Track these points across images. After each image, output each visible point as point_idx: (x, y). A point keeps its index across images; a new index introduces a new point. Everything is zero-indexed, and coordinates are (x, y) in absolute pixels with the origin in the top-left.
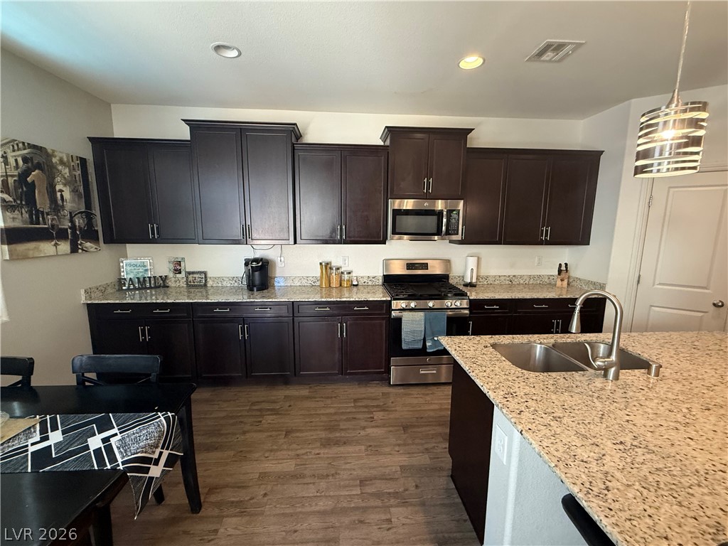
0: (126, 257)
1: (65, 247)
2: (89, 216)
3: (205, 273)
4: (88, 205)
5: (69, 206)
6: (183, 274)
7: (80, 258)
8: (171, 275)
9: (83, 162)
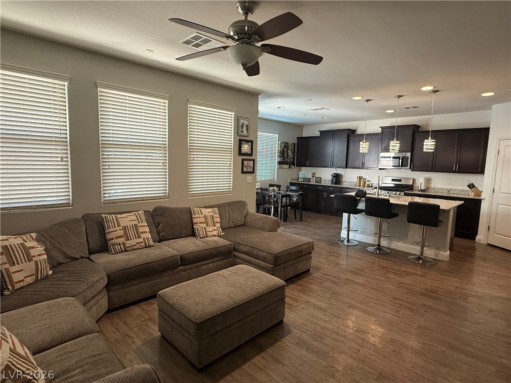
0: (301, 171)
1: (288, 166)
2: (294, 158)
3: (321, 178)
4: (294, 156)
5: (290, 156)
6: (315, 178)
7: (290, 169)
8: (311, 178)
9: (294, 144)
